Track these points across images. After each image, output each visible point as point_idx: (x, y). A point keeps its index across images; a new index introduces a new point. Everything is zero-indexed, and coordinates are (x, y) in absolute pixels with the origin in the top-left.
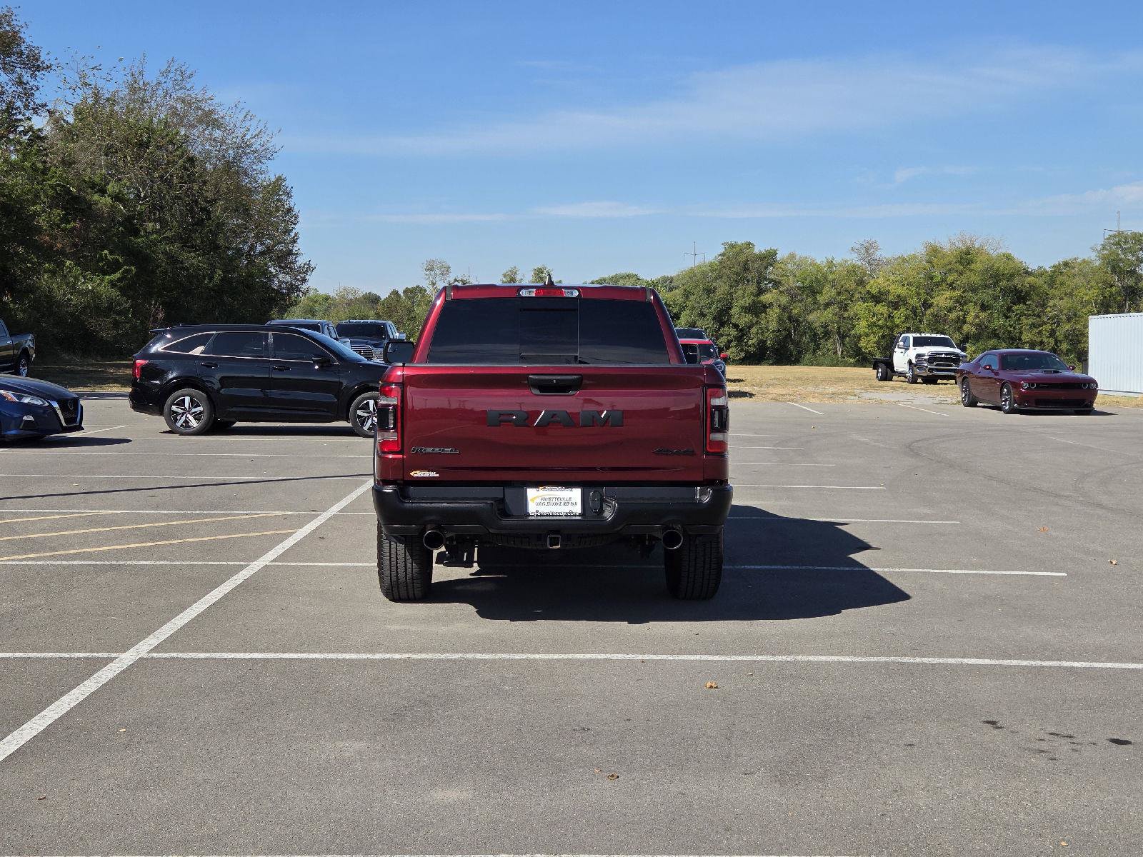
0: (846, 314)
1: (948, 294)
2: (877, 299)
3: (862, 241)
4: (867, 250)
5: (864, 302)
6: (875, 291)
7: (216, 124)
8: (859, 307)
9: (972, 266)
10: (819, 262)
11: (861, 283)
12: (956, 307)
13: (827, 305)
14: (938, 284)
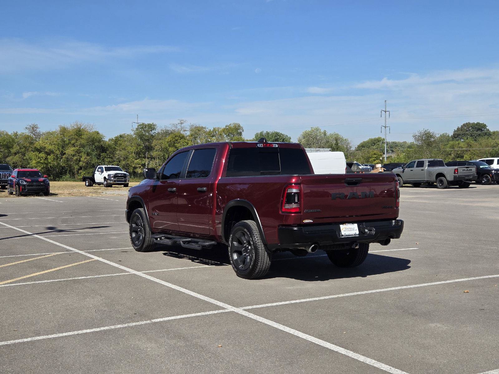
0: (25, 158)
1: (73, 148)
2: (39, 151)
3: (30, 124)
4: (33, 128)
5: (34, 152)
6: (38, 147)
8: (31, 154)
9: (82, 137)
10: (10, 134)
11: (31, 143)
12: (76, 154)
13: (15, 154)
14: (67, 145)
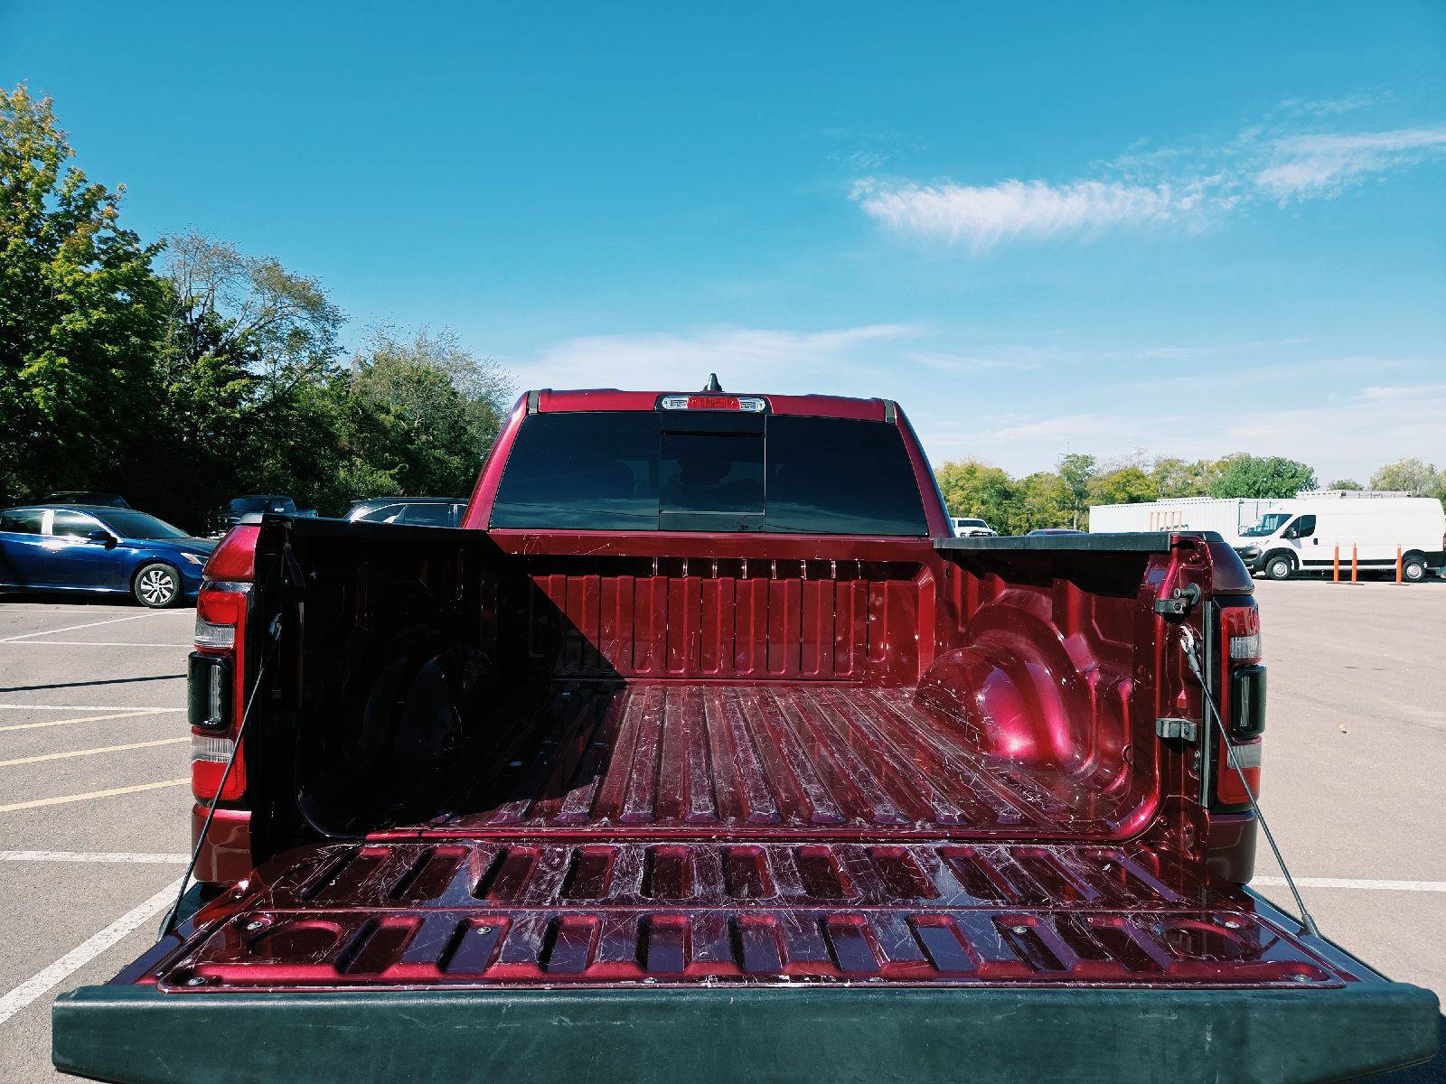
7: (474, 371)
9: (976, 476)
